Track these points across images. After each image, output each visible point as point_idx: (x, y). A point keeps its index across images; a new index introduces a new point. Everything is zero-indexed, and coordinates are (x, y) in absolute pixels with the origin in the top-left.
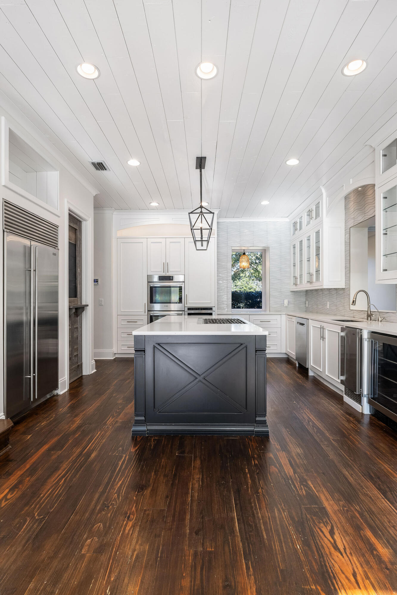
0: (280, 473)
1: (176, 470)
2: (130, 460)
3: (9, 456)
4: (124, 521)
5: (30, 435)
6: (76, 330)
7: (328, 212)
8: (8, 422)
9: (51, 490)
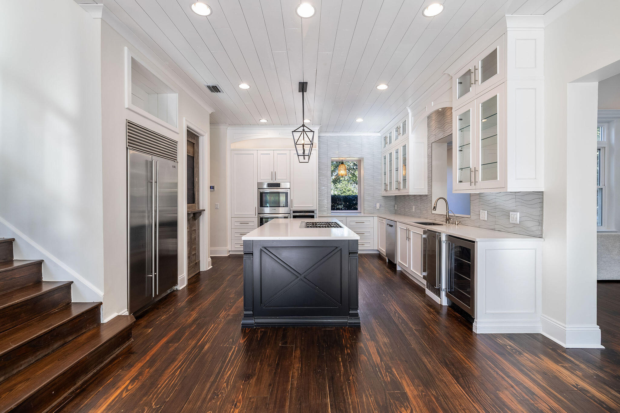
0: (369, 362)
1: (279, 360)
2: (239, 350)
3: (131, 348)
4: (231, 409)
5: (151, 328)
6: (194, 232)
7: (413, 130)
8: (131, 318)
9: (168, 380)
